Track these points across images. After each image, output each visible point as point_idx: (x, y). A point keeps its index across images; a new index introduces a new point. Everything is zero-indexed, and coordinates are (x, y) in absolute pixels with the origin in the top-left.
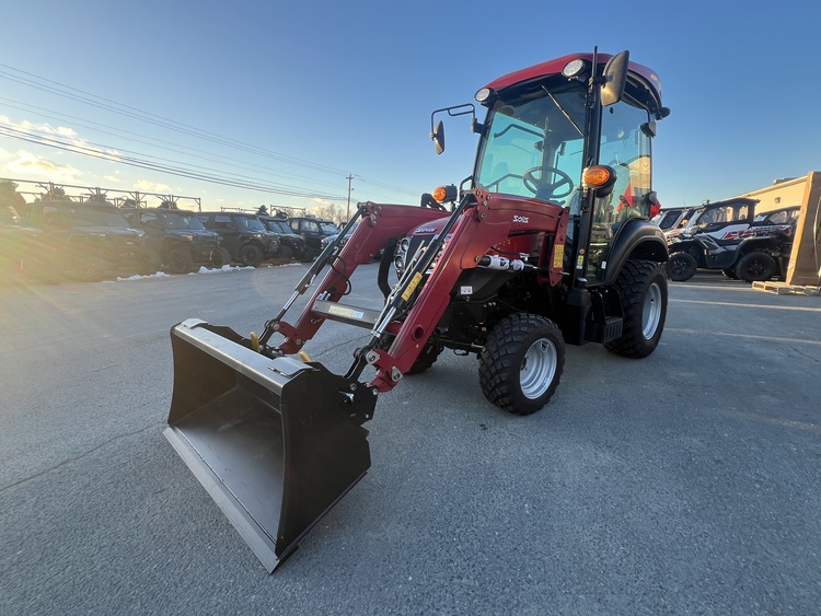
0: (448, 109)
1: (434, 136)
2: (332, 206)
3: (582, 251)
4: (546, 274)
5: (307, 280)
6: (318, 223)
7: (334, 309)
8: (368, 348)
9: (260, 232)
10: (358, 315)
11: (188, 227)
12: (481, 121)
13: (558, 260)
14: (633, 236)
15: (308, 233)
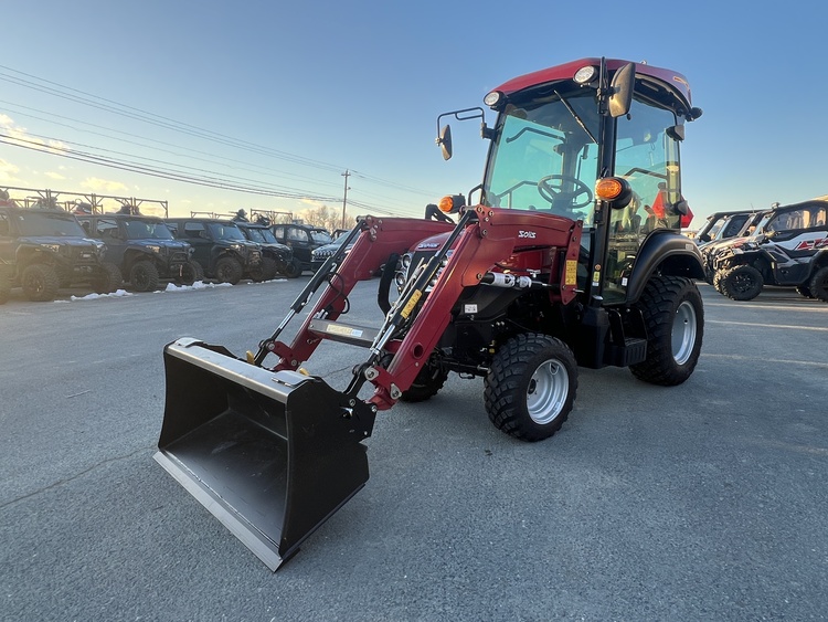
0: (456, 113)
1: (441, 141)
2: (325, 208)
3: (598, 267)
4: (557, 291)
5: (304, 298)
6: (308, 231)
7: (332, 328)
8: (367, 365)
9: (239, 242)
10: (357, 334)
11: (154, 237)
12: (491, 126)
13: (571, 276)
14: (658, 250)
15: (295, 243)
